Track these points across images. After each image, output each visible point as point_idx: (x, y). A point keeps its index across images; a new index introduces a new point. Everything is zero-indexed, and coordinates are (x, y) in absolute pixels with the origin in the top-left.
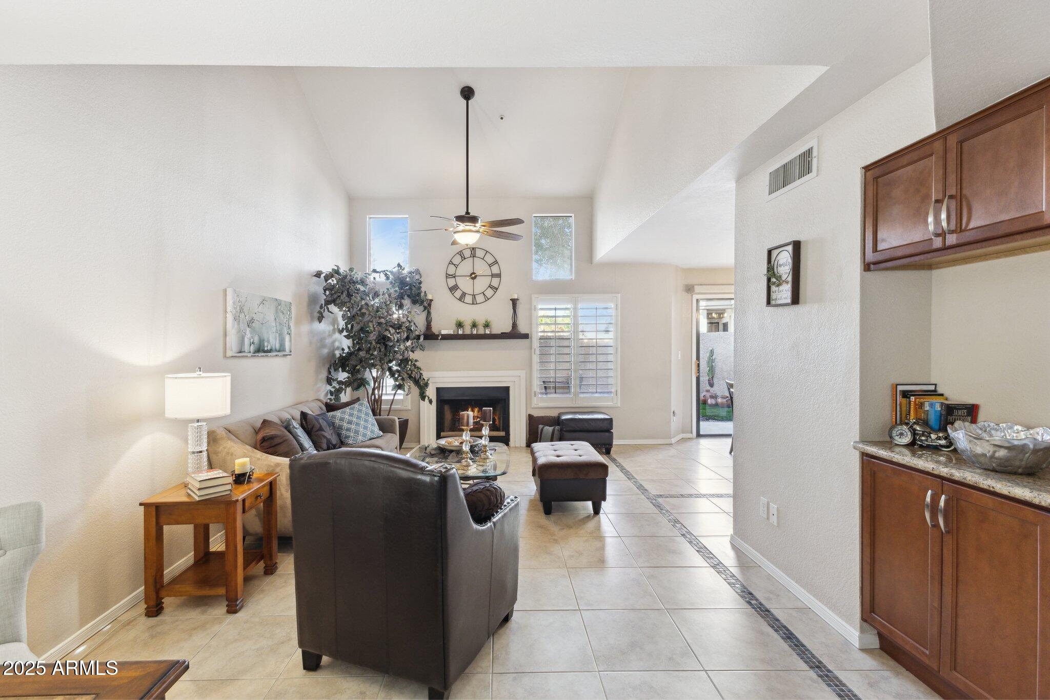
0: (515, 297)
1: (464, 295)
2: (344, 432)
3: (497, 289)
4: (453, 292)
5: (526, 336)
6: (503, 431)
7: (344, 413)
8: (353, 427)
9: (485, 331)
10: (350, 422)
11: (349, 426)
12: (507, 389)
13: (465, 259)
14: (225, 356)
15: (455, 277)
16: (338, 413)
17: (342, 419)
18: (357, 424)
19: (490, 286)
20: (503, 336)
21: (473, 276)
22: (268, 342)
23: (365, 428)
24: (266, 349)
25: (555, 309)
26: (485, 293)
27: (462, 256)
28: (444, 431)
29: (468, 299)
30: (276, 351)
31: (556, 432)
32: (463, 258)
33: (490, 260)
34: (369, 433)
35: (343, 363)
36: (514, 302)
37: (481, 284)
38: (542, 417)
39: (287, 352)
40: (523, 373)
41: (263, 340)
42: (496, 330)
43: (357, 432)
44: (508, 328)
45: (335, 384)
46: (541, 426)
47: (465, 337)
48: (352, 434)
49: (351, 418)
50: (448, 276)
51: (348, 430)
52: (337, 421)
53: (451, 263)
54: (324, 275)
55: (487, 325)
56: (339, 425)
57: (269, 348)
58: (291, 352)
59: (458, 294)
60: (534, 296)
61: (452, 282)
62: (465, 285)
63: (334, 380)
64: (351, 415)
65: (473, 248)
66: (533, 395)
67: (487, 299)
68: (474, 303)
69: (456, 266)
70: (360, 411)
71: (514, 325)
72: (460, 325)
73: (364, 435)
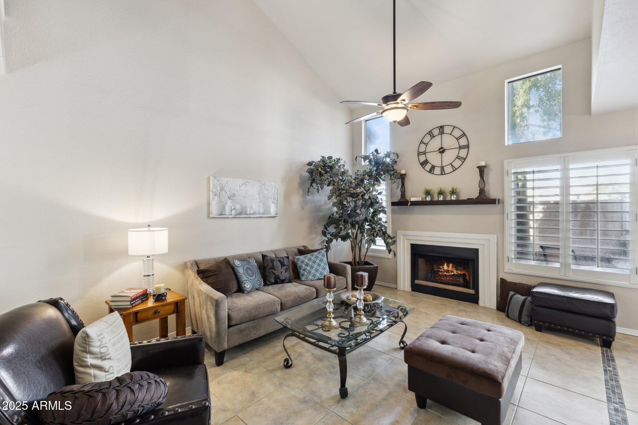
0: (483, 164)
1: (433, 167)
2: (302, 271)
3: (465, 159)
4: (423, 166)
5: (493, 202)
6: (473, 289)
7: (305, 257)
8: (308, 268)
9: (451, 197)
10: (307, 265)
11: (306, 267)
12: (477, 251)
13: (434, 137)
14: (209, 217)
15: (425, 154)
16: (302, 258)
17: (303, 262)
18: (312, 267)
19: (458, 157)
20: (469, 202)
21: (441, 150)
22: (251, 208)
23: (317, 270)
24: (248, 213)
25: (534, 172)
26: (453, 164)
27: (432, 135)
28: (418, 279)
29: (437, 171)
30: (260, 213)
31: (527, 303)
32: (433, 137)
33: (457, 133)
34: (318, 275)
35: (331, 221)
36: (482, 170)
37: (449, 156)
38: (515, 284)
39: (273, 214)
40: (493, 238)
41: (246, 207)
42: (463, 197)
43: (309, 272)
44: (475, 194)
46: (511, 293)
47: (432, 203)
48: (306, 274)
49: (308, 262)
50: (419, 154)
51: (305, 270)
52: (299, 263)
53: (422, 142)
54: (314, 164)
55: (453, 192)
56: (300, 266)
57: (252, 212)
58: (277, 214)
59: (428, 167)
60: (506, 162)
61: (422, 158)
62: (434, 159)
63: (328, 233)
64: (310, 260)
65: (441, 127)
66: (506, 259)
67: (455, 169)
68: (443, 173)
69: (426, 144)
70: (317, 257)
71: (482, 191)
72: (428, 193)
73: (314, 276)
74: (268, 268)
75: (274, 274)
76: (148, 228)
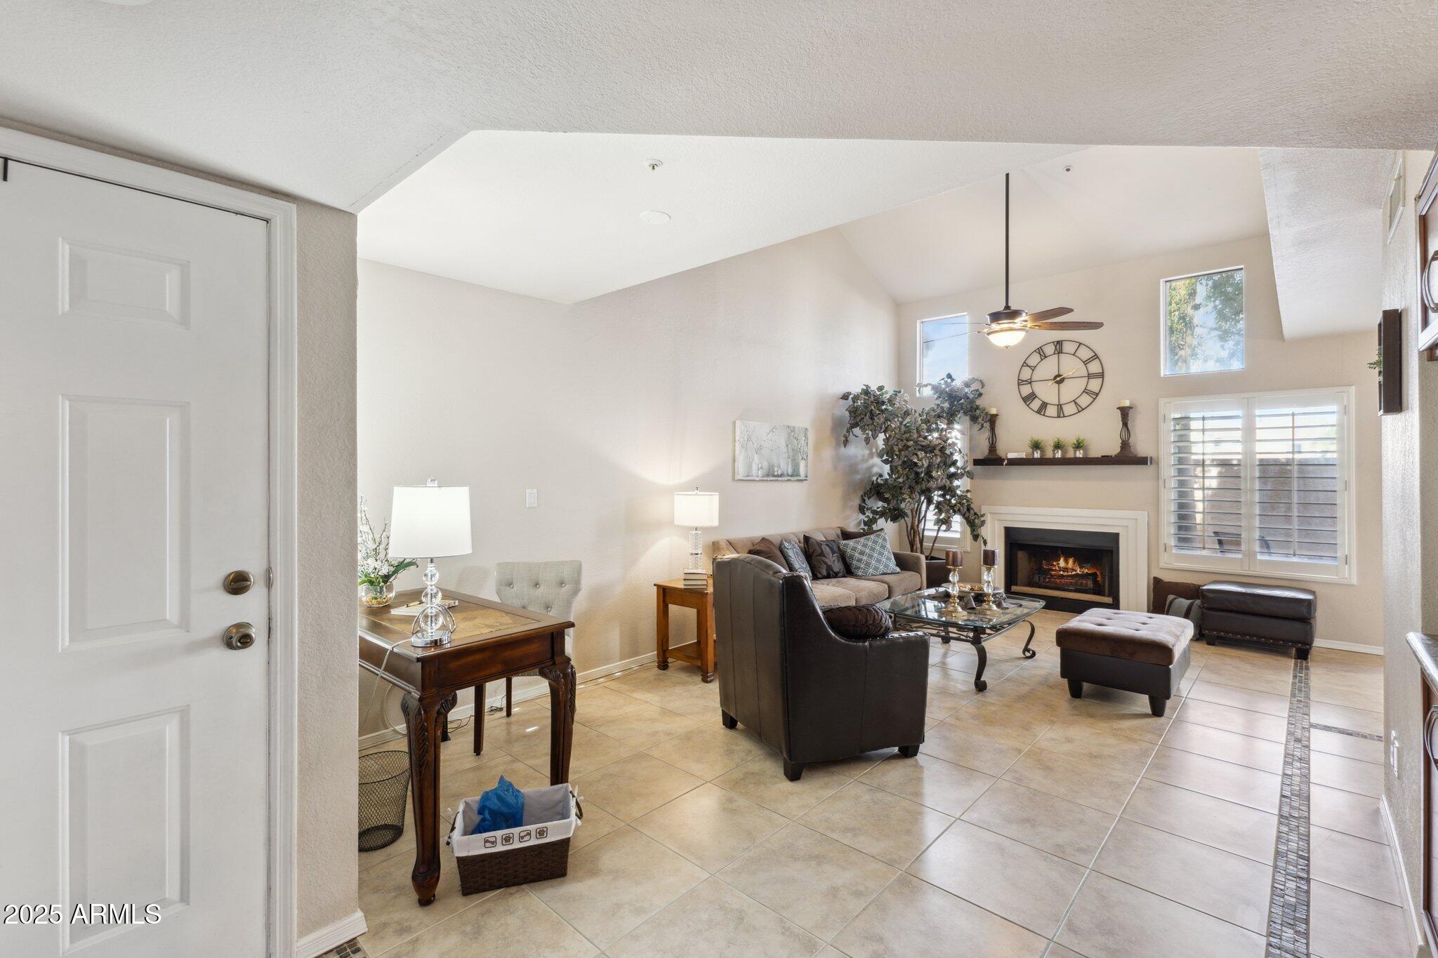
0: (1127, 403)
1: (1044, 405)
2: (854, 562)
3: (1097, 394)
4: (1028, 403)
5: (1143, 461)
6: (1109, 596)
7: (858, 543)
8: (865, 558)
9: (1075, 453)
10: (862, 553)
11: (861, 557)
12: (1116, 536)
13: (1046, 357)
14: (734, 479)
15: (1030, 383)
16: (851, 543)
17: (854, 549)
18: (870, 556)
19: (1086, 391)
20: (1105, 461)
21: (1058, 379)
22: (779, 467)
23: (879, 561)
24: (776, 473)
25: (1204, 419)
26: (1077, 401)
27: (1042, 353)
28: (1016, 585)
29: (1052, 411)
30: (788, 475)
31: (1194, 608)
32: (1044, 356)
33: (1085, 354)
34: (882, 567)
35: (876, 490)
36: (1125, 412)
37: (1071, 390)
38: (1177, 584)
39: (802, 477)
40: (1143, 517)
41: (773, 466)
42: (1095, 453)
43: (868, 564)
44: (1114, 449)
45: (868, 513)
46: (1171, 597)
47: (1043, 462)
48: (862, 566)
49: (863, 549)
50: (1020, 382)
51: (860, 560)
52: (849, 551)
53: (1025, 364)
54: (851, 396)
55: (1078, 446)
56: (851, 555)
57: (780, 473)
58: (806, 477)
59: (1036, 404)
60: (1162, 401)
61: (1026, 390)
62: (1046, 392)
63: (868, 509)
64: (865, 545)
65: (1058, 342)
66: (1162, 548)
67: (1081, 409)
68: (1060, 414)
69: (1033, 368)
70: (875, 542)
71: (1125, 445)
72: (1036, 446)
73: (876, 569)
74: (815, 554)
75: (825, 563)
76: (696, 491)
